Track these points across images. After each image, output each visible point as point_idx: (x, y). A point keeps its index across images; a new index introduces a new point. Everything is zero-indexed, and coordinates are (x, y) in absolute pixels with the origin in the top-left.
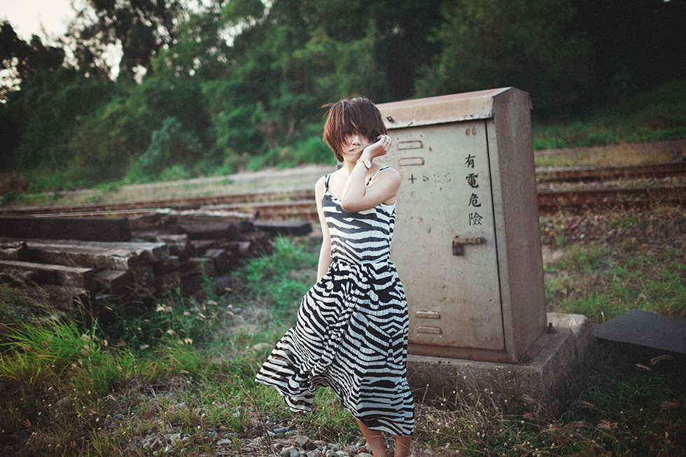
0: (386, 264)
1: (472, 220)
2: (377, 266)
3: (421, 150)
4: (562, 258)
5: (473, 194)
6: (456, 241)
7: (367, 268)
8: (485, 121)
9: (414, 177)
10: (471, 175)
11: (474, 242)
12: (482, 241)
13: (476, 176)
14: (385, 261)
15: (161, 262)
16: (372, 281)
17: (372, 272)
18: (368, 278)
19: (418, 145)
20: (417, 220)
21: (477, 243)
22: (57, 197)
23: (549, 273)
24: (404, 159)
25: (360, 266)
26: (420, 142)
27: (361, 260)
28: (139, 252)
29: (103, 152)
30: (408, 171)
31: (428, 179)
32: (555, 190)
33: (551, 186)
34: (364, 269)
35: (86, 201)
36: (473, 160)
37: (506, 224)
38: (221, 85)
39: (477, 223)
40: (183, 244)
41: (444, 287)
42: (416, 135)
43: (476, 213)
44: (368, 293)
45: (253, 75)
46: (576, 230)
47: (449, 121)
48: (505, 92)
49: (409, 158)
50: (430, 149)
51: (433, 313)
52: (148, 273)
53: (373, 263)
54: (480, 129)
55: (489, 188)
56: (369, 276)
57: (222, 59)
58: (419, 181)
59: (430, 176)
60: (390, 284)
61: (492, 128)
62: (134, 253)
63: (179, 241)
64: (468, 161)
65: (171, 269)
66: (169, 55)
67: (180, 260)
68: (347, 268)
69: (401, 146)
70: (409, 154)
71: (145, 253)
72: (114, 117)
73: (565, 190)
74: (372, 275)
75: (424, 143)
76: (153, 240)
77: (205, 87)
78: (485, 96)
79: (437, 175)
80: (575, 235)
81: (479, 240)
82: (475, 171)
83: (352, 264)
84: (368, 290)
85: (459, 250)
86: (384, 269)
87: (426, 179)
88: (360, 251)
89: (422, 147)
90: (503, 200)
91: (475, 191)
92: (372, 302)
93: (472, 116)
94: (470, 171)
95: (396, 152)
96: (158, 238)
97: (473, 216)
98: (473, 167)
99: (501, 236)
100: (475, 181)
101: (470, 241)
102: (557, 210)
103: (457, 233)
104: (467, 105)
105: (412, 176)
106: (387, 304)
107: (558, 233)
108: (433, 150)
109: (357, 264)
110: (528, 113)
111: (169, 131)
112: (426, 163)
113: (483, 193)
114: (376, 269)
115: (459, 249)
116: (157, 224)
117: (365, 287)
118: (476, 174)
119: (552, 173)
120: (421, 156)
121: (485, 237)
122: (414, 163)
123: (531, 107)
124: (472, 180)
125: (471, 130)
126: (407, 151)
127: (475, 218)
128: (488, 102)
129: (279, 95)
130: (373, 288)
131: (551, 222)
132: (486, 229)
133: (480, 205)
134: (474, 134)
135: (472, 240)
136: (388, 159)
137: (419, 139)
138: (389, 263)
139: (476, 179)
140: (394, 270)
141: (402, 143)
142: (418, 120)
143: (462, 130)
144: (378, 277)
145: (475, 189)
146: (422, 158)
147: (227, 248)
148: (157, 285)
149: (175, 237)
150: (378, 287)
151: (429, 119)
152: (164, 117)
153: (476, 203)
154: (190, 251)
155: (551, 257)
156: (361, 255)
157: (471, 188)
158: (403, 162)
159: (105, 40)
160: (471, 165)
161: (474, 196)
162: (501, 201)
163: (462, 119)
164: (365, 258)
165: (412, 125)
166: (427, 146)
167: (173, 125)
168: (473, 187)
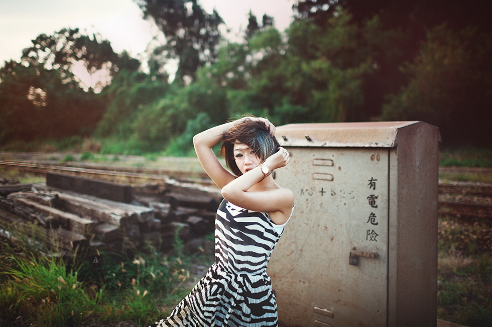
0: (261, 277)
1: (369, 236)
2: (254, 279)
3: (331, 167)
4: (472, 265)
5: (372, 213)
6: (353, 252)
7: (244, 278)
8: (388, 150)
9: (324, 190)
10: (372, 196)
11: (368, 256)
12: (376, 256)
13: (376, 198)
14: (260, 274)
15: (146, 223)
16: (246, 294)
17: (247, 284)
18: (243, 289)
19: (330, 163)
20: (323, 228)
21: (370, 257)
22: (116, 159)
23: (457, 275)
24: (317, 173)
25: (236, 276)
26: (332, 161)
27: (238, 271)
28: (130, 213)
29: (154, 131)
30: (319, 185)
31: (335, 194)
32: (478, 203)
33: (475, 199)
34: (240, 279)
35: (133, 165)
36: (375, 183)
37: (398, 244)
38: (242, 94)
39: (373, 239)
40: (166, 211)
41: (339, 291)
42: (329, 155)
43: (373, 231)
44: (241, 305)
45: (265, 89)
46: (489, 242)
47: (356, 146)
48: (412, 125)
49: (322, 174)
50: (340, 168)
51: (328, 311)
52: (134, 230)
53: (250, 275)
54: (384, 157)
55: (386, 210)
56: (244, 288)
57: (247, 76)
58: (327, 195)
59: (337, 192)
60: (266, 297)
61: (394, 157)
62: (126, 214)
63: (165, 208)
64: (370, 183)
65: (153, 229)
66: (210, 70)
67: (162, 223)
68: (224, 274)
69: (316, 162)
70: (322, 170)
71: (135, 215)
72: (164, 109)
73: (486, 203)
74: (247, 288)
75: (335, 162)
76: (146, 205)
77: (230, 94)
78: (391, 128)
79: (343, 192)
80: (487, 246)
81: (373, 255)
82: (376, 193)
83: (229, 272)
84: (241, 301)
85: (355, 261)
86: (260, 283)
87: (333, 194)
88: (239, 262)
89: (333, 165)
90: (399, 223)
91: (374, 210)
92: (244, 315)
93: (377, 144)
94: (371, 192)
95: (311, 166)
96: (151, 204)
97: (370, 232)
98: (374, 189)
99: (393, 254)
100: (375, 202)
101: (365, 254)
102: (474, 221)
103: (356, 245)
104: (374, 133)
105: (322, 189)
106: (259, 318)
107: (471, 241)
108: (342, 169)
109: (234, 273)
110: (435, 145)
111: (201, 122)
112: (334, 181)
113: (380, 213)
114: (252, 282)
115: (355, 259)
116: (157, 192)
117: (238, 298)
118: (376, 195)
119: (478, 187)
120: (331, 173)
121: (379, 253)
122: (324, 178)
123: (440, 140)
124: (372, 200)
125: (376, 156)
126: (320, 167)
127: (372, 235)
128: (392, 133)
129: (281, 105)
130: (246, 301)
131: (467, 231)
132: (380, 245)
133: (377, 224)
134: (378, 160)
135: (367, 254)
136: (305, 172)
137: (331, 158)
138: (265, 276)
139: (376, 200)
140: (269, 283)
141: (317, 159)
142: (331, 141)
143: (367, 155)
144: (253, 291)
145: (374, 209)
146: (332, 175)
147: (205, 217)
148: (140, 240)
149: (162, 205)
150: (252, 301)
151: (340, 141)
152: (198, 112)
153: (374, 221)
154: (172, 217)
155: (462, 262)
156: (239, 266)
157: (371, 207)
158: (316, 176)
159: (168, 56)
160: (373, 187)
161: (373, 215)
162: (396, 223)
163: (367, 145)
164: (243, 269)
165: (325, 146)
166: (337, 166)
167: (203, 119)
168: (373, 207)
